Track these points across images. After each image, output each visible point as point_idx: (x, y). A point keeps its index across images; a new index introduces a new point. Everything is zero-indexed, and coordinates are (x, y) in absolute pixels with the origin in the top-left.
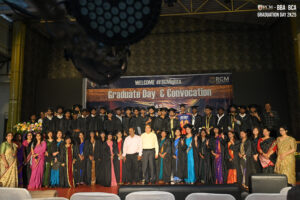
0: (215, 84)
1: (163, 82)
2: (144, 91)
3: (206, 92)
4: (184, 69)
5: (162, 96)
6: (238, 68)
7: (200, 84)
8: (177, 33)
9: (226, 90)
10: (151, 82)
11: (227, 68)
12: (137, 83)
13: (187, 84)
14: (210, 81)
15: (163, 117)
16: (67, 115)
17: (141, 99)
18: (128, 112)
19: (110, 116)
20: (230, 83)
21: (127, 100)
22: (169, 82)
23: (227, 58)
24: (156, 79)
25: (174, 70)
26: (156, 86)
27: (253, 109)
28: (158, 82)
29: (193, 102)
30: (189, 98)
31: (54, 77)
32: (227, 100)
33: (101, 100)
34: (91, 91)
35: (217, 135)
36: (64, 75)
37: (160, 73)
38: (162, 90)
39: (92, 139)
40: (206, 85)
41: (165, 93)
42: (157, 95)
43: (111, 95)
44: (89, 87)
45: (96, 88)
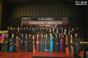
1: (47, 19)
2: (41, 22)
3: (60, 23)
4: (54, 15)
5: (47, 23)
6: (70, 15)
7: (58, 20)
8: (52, 4)
9: (67, 22)
10: (43, 19)
11: (67, 15)
12: (39, 19)
13: (54, 20)
14: (62, 19)
15: (47, 30)
17: (40, 24)
18: (36, 28)
19: (30, 29)
20: (68, 20)
21: (36, 25)
25: (50, 15)
26: (45, 20)
28: (45, 19)
29: (56, 26)
30: (55, 24)
31: (12, 17)
32: (67, 25)
33: (27, 24)
34: (24, 21)
35: (62, 36)
36: (15, 16)
37: (46, 16)
39: (26, 36)
40: (60, 20)
42: (45, 23)
43: (30, 23)
44: (24, 20)
45: (26, 20)
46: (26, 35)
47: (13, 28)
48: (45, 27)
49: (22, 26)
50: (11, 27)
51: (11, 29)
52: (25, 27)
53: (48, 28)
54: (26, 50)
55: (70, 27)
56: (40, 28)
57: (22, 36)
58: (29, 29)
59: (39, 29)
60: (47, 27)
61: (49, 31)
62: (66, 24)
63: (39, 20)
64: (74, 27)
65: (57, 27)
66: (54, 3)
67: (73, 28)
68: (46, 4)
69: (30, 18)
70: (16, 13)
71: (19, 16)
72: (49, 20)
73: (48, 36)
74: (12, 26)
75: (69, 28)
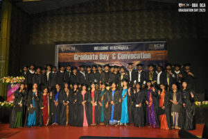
0: (153, 50)
1: (115, 48)
2: (101, 54)
3: (147, 56)
4: (130, 38)
5: (114, 58)
6: (171, 37)
7: (142, 50)
9: (162, 54)
10: (106, 48)
11: (163, 37)
12: (96, 48)
13: (132, 50)
14: (150, 48)
15: (115, 73)
16: (38, 70)
17: (99, 60)
18: (89, 69)
19: (75, 71)
20: (165, 48)
21: (88, 61)
22: (120, 48)
23: (163, 30)
24: (110, 46)
25: (123, 39)
26: (109, 51)
27: (187, 67)
28: (111, 48)
29: (137, 62)
30: (134, 60)
31: (34, 43)
32: (162, 62)
33: (69, 61)
34: (62, 54)
36: (41, 43)
37: (112, 41)
38: (114, 54)
39: (66, 89)
40: (146, 50)
41: (116, 56)
42: (110, 58)
43: (76, 57)
44: (60, 51)
45: (65, 52)
46: (66, 85)
47: (35, 69)
48: (110, 67)
49: (56, 65)
50: (32, 67)
51: (31, 72)
52: (62, 68)
53: (116, 70)
54: (67, 123)
55: (171, 66)
56: (99, 68)
57: (58, 90)
58: (72, 73)
59: (97, 71)
60: (115, 67)
61: (120, 75)
62: (159, 59)
63: (97, 51)
64: (180, 66)
65: (138, 65)
66: (130, 9)
67: (177, 68)
68: (111, 12)
69: (76, 46)
70: (42, 35)
71: (49, 42)
72: (120, 50)
73: (116, 87)
74: (34, 66)
75: (169, 67)
